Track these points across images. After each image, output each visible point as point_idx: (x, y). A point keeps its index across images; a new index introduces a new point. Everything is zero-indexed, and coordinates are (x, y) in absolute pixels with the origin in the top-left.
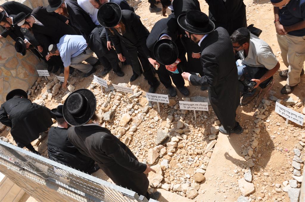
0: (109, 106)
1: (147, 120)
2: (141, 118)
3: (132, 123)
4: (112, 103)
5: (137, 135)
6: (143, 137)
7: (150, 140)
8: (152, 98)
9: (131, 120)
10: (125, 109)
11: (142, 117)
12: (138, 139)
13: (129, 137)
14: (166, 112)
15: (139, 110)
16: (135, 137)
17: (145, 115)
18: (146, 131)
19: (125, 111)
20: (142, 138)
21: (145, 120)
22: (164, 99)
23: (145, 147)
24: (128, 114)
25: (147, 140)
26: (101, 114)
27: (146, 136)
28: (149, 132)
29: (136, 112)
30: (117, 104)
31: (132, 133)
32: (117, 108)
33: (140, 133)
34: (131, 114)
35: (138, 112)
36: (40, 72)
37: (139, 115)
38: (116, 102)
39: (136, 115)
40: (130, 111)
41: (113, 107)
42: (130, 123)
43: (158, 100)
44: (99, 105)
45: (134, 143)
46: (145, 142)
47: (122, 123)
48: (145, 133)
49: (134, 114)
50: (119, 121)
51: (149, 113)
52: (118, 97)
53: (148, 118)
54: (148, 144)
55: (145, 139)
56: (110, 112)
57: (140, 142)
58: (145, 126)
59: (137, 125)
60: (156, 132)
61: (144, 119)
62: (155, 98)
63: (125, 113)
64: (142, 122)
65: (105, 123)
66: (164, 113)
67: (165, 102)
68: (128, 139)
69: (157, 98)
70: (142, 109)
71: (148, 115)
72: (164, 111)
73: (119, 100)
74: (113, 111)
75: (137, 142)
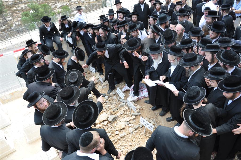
0: (116, 112)
1: (134, 134)
2: (130, 131)
3: (124, 131)
4: (119, 111)
5: (122, 141)
6: (125, 145)
7: (128, 148)
8: (143, 122)
9: (124, 129)
10: (125, 120)
11: (132, 131)
12: (121, 144)
13: (116, 139)
14: (148, 136)
15: (132, 125)
16: (120, 141)
17: (134, 130)
18: (129, 142)
19: (124, 121)
20: (123, 145)
21: (132, 134)
22: (150, 127)
23: (122, 152)
24: (124, 124)
25: (125, 148)
26: (109, 115)
27: (127, 145)
28: (130, 143)
29: (130, 125)
30: (122, 113)
31: (119, 138)
32: (120, 116)
33: (124, 140)
34: (126, 124)
35: (131, 126)
36: (91, 68)
37: (130, 128)
38: (122, 112)
39: (128, 127)
40: (126, 123)
41: (118, 113)
42: (122, 130)
43: (146, 125)
44: (111, 108)
45: (118, 145)
46: (124, 148)
47: (117, 128)
48: (127, 142)
49: (128, 126)
50: (117, 125)
51: (137, 130)
52: (124, 109)
53: (135, 134)
54: (125, 151)
55: (125, 147)
56: (114, 116)
57: (121, 147)
58: (130, 138)
59: (126, 135)
60: (135, 146)
61: (132, 132)
62: (145, 123)
63: (123, 122)
64: (130, 134)
65: (108, 121)
66: (146, 136)
67: (150, 130)
68: (114, 140)
69: (146, 124)
70: (135, 125)
71: (136, 131)
72: (147, 134)
73: (125, 111)
74: (117, 116)
75: (119, 145)
